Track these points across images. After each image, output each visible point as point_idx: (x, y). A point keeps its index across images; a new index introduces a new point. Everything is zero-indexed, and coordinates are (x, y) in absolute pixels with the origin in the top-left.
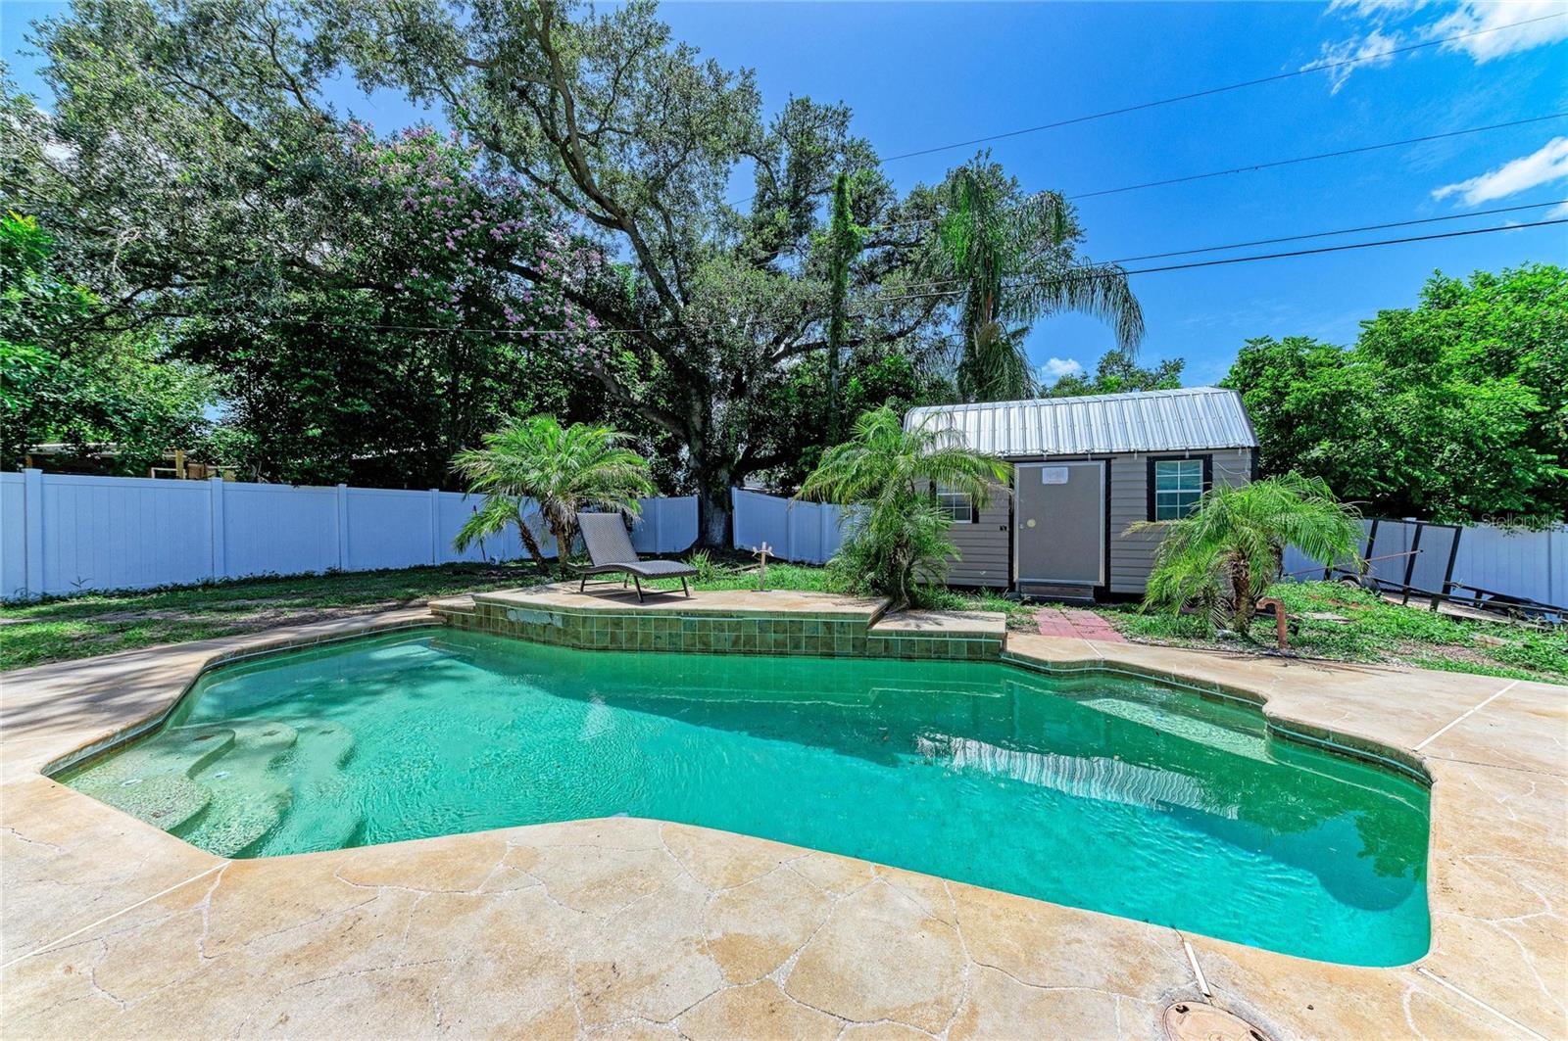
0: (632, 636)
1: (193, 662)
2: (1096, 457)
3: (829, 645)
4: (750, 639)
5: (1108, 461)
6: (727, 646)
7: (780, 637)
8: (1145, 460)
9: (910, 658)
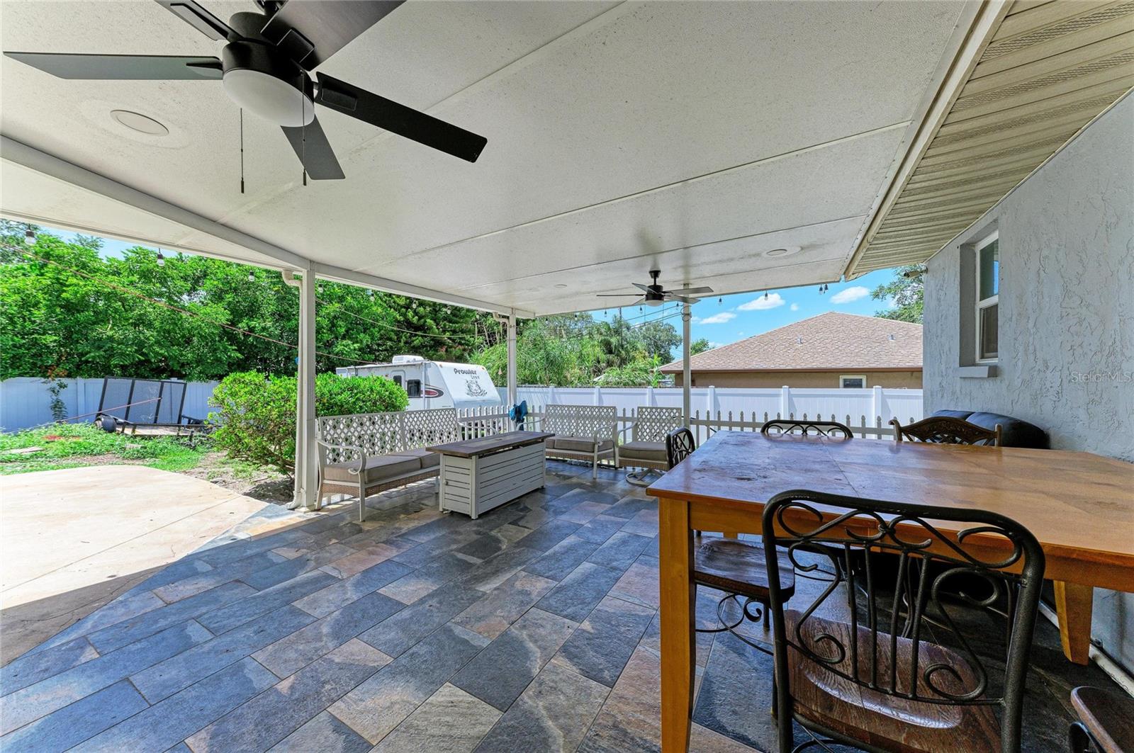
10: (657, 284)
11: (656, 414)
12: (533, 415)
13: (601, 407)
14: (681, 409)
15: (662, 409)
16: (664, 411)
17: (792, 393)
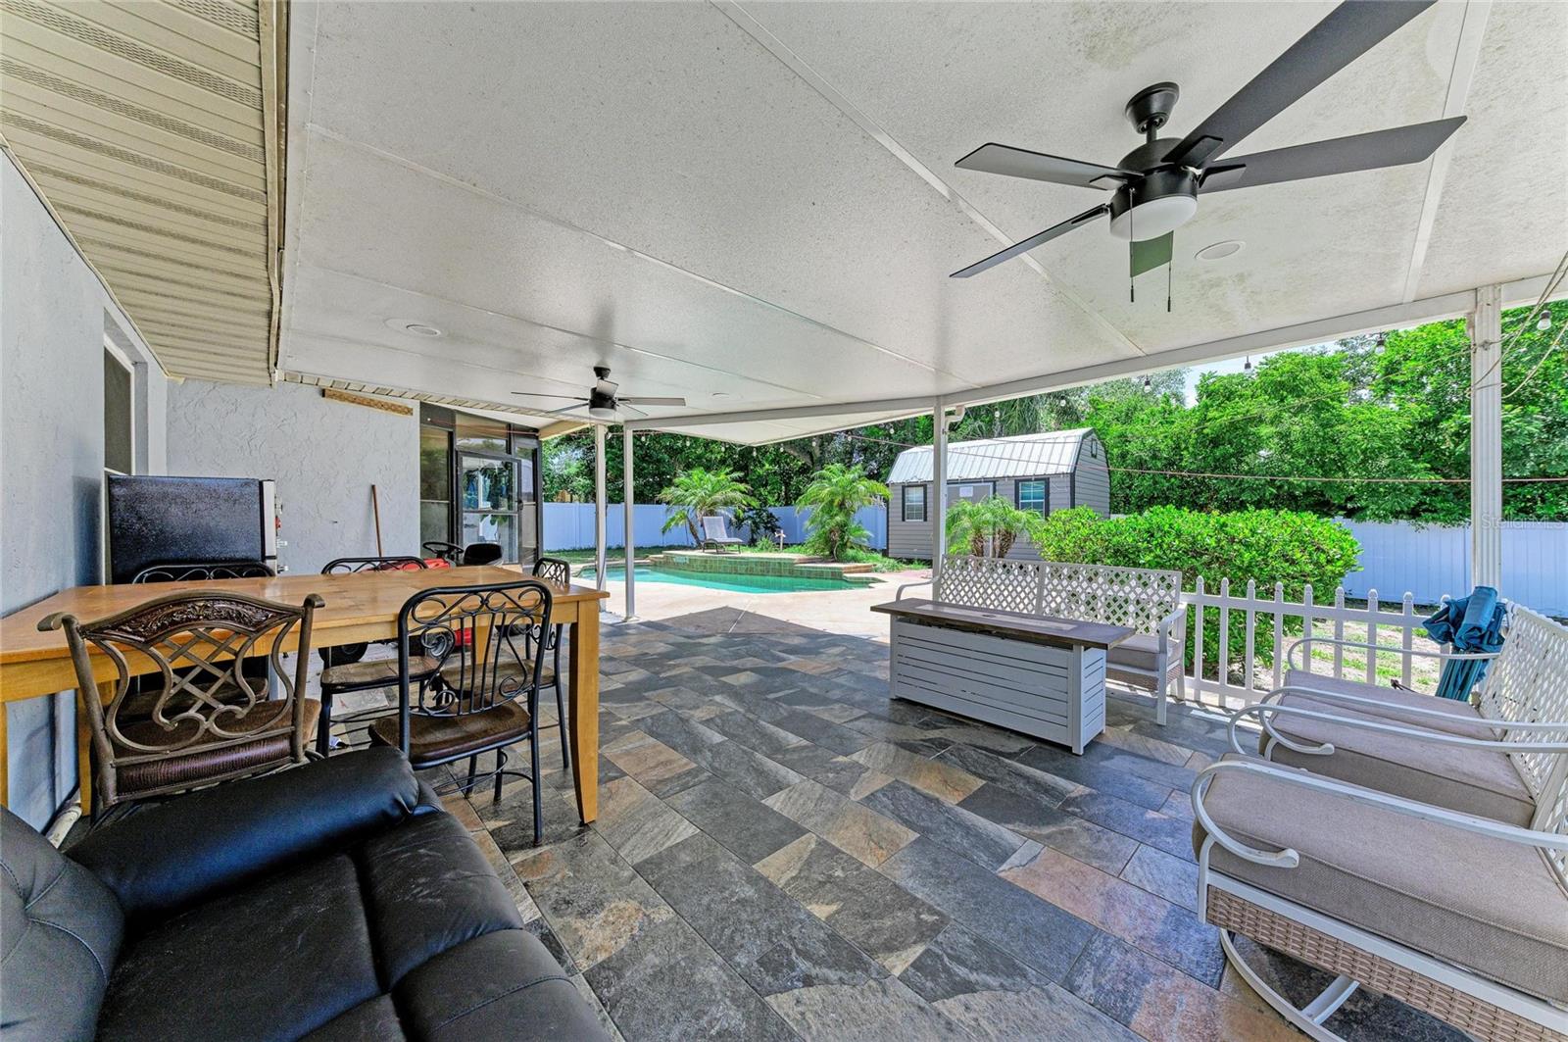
0: (711, 567)
1: (581, 566)
2: (986, 480)
3: (780, 571)
4: (752, 569)
5: (994, 482)
6: (744, 572)
7: (762, 568)
8: (1013, 482)
9: (809, 578)
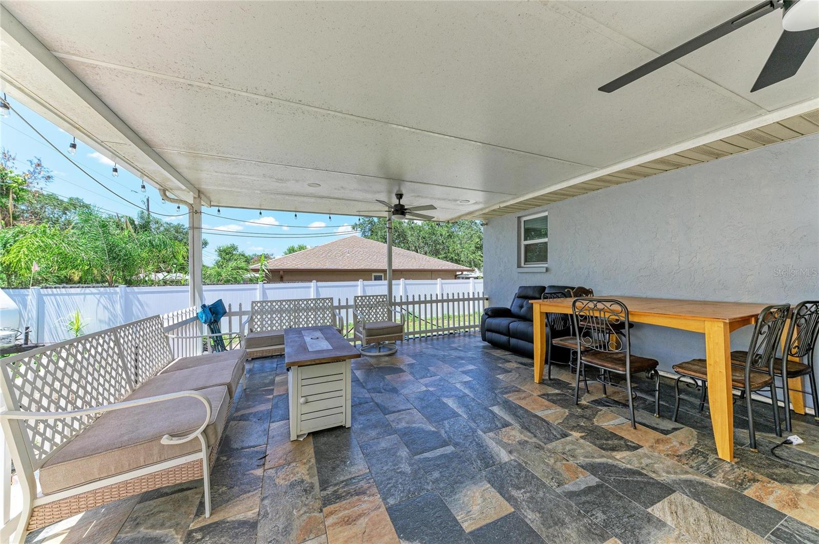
10: (401, 203)
11: (373, 300)
12: (231, 314)
13: (319, 299)
14: (386, 295)
15: (369, 296)
16: (371, 298)
17: (364, 284)
